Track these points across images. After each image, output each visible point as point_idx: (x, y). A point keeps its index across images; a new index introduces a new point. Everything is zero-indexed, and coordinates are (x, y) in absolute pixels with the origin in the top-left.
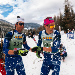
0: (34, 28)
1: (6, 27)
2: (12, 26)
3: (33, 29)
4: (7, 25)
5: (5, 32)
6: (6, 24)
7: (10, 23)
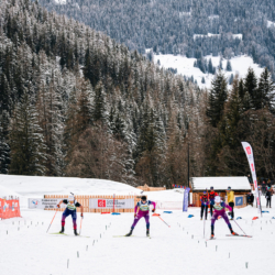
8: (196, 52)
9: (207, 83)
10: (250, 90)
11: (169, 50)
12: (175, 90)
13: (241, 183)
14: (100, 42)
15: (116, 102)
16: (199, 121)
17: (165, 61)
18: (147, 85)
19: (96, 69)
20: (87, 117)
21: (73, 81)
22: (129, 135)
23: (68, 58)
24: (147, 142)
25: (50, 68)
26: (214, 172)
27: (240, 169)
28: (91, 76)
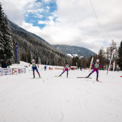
0: (83, 57)
1: (39, 47)
2: (48, 46)
3: (81, 57)
4: (41, 45)
5: (36, 54)
6: (39, 42)
7: (46, 42)
8: (71, 54)
9: (72, 57)
10: (77, 58)
11: (68, 53)
12: (69, 57)
13: (76, 67)
14: (62, 52)
15: (63, 59)
16: (71, 60)
17: (68, 55)
18: (66, 57)
19: (61, 55)
20: (60, 60)
21: (59, 56)
22: (65, 62)
23: (58, 54)
24: (66, 62)
25: (57, 55)
26: (73, 66)
27: (76, 65)
28: (61, 56)
